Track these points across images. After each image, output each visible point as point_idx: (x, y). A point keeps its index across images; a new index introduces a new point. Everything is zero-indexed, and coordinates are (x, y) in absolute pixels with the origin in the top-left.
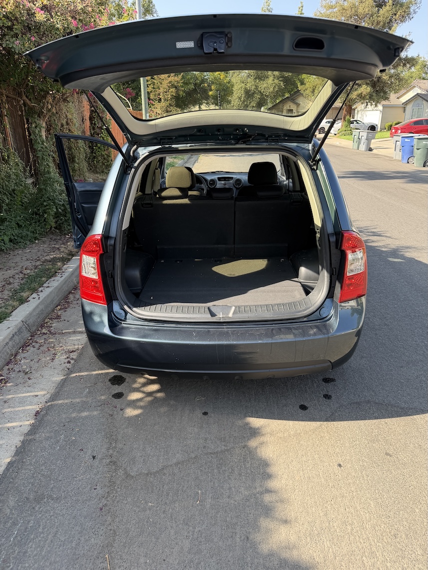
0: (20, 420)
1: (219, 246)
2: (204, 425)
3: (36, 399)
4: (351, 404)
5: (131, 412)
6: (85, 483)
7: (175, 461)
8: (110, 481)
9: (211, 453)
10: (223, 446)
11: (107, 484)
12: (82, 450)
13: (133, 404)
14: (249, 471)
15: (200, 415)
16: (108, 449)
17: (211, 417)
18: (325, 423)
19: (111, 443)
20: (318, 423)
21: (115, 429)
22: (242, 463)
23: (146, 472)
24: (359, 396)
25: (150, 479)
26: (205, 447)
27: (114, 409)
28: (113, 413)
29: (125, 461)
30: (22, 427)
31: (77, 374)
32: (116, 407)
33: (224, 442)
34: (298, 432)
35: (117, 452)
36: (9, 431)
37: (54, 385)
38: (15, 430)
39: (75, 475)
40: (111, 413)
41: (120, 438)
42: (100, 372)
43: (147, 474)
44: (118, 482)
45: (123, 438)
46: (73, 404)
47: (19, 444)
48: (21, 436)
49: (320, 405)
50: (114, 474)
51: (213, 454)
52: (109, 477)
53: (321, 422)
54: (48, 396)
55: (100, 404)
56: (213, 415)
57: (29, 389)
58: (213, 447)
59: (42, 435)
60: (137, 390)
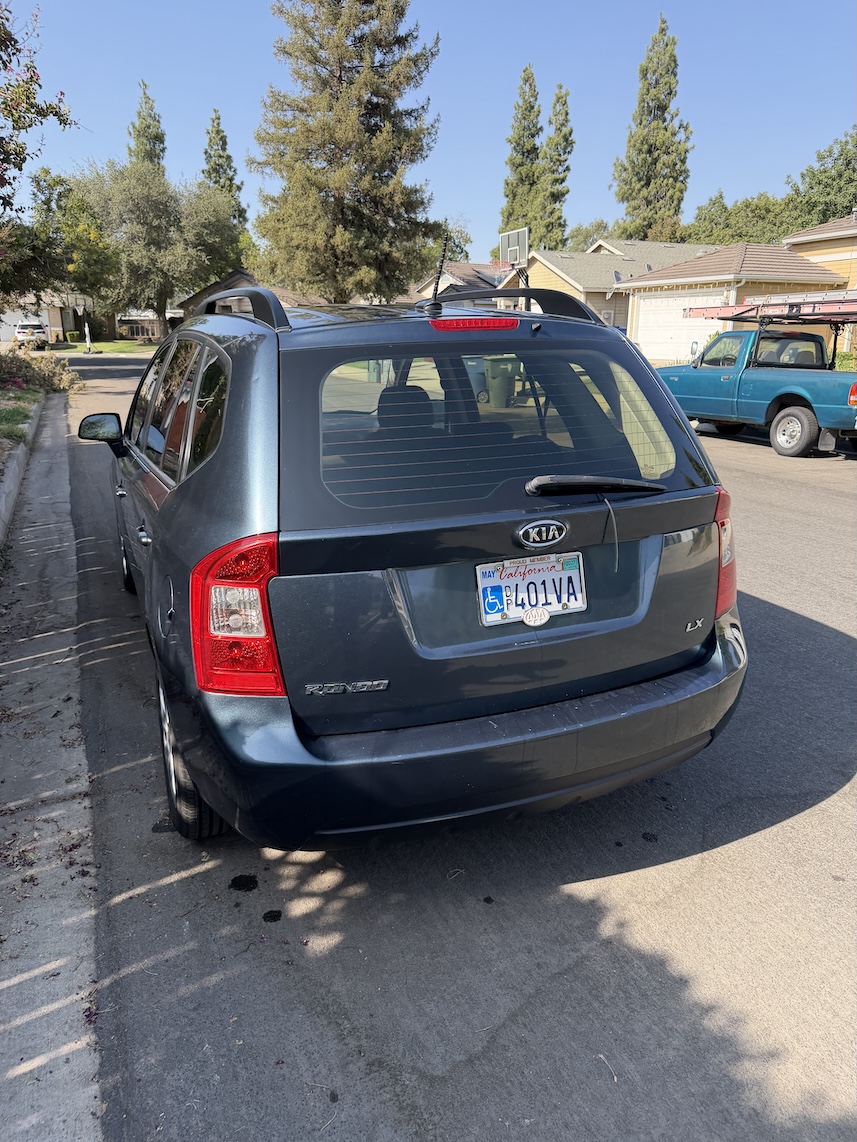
0: (51, 1044)
2: (504, 924)
3: (59, 984)
5: (320, 944)
6: (348, 1135)
7: (502, 1013)
8: (401, 1109)
11: (398, 1115)
14: (654, 983)
15: (481, 906)
17: (504, 904)
22: (632, 973)
23: (463, 1058)
25: (484, 1071)
26: (538, 966)
27: (285, 947)
28: (289, 956)
29: (401, 1050)
30: (74, 1063)
31: (130, 893)
32: (286, 942)
33: (565, 944)
35: (367, 1037)
36: (42, 1084)
37: (83, 936)
38: (57, 1075)
39: (309, 1127)
42: (184, 874)
43: (470, 1061)
44: (421, 1102)
47: (101, 1108)
48: (86, 1085)
50: (398, 1089)
51: (565, 974)
52: (391, 1100)
54: (89, 967)
55: (242, 946)
56: (504, 899)
57: (20, 964)
59: (147, 1061)
60: (296, 894)
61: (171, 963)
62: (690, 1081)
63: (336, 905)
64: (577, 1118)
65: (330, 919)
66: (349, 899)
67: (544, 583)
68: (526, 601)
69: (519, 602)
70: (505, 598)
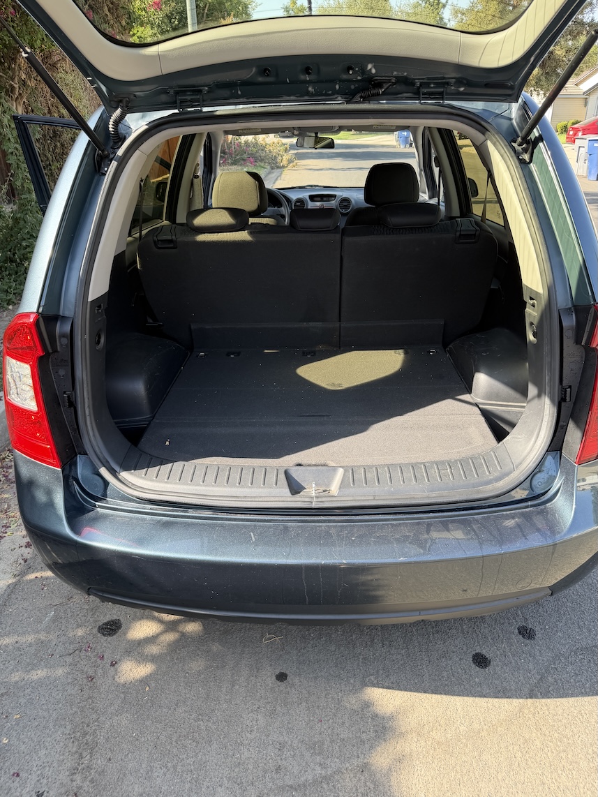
1: (311, 324)
2: (278, 708)
4: (576, 653)
9: (291, 787)
10: (317, 768)
12: (18, 775)
13: (137, 649)
15: (271, 681)
16: (74, 771)
17: (293, 685)
18: (530, 701)
19: (81, 757)
20: (516, 702)
21: (95, 716)
24: (590, 631)
26: (278, 769)
27: (99, 662)
28: (95, 672)
32: (102, 658)
33: (320, 754)
34: (476, 726)
40: (91, 672)
41: (101, 740)
45: (107, 740)
46: (19, 649)
49: (513, 655)
51: (296, 790)
53: (521, 700)
55: (71, 649)
56: (296, 681)
58: (296, 770)
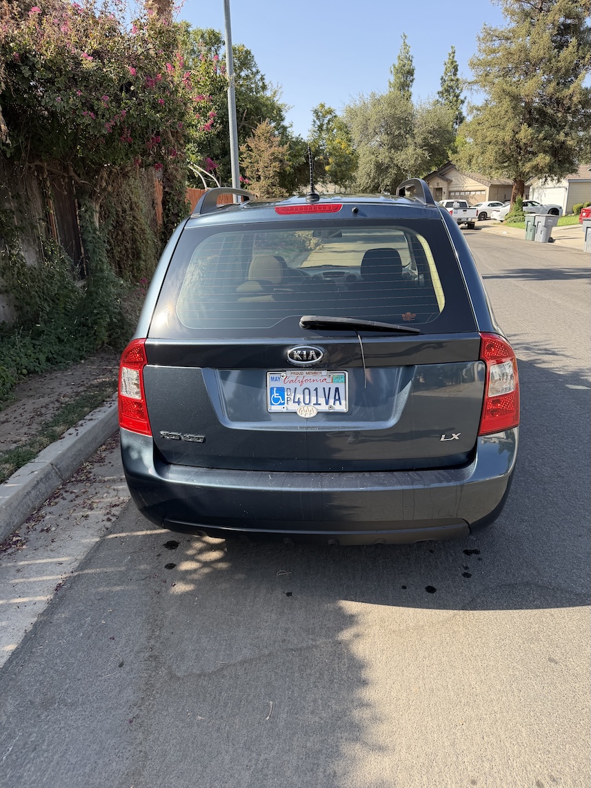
0: (36, 594)
2: (286, 610)
3: (59, 568)
4: (500, 587)
5: (181, 588)
6: (112, 685)
7: (240, 658)
8: (147, 684)
9: (292, 649)
10: (310, 641)
11: (142, 686)
12: (113, 639)
14: (344, 677)
15: (281, 596)
16: (149, 638)
17: (296, 599)
18: (461, 612)
19: (153, 631)
20: (451, 612)
21: (161, 612)
22: (336, 666)
23: (198, 672)
25: (202, 683)
26: (284, 641)
27: (163, 584)
28: (161, 589)
29: (171, 656)
30: (36, 605)
31: (118, 535)
32: (165, 582)
33: (312, 634)
34: (421, 623)
35: (161, 643)
36: (19, 610)
37: (85, 550)
38: (27, 608)
39: (99, 673)
40: (158, 589)
41: (167, 623)
42: (149, 532)
43: (200, 676)
44: (158, 685)
45: (170, 623)
46: (108, 576)
47: (30, 628)
48: (33, 617)
49: (455, 587)
50: (154, 674)
51: (295, 651)
52: (146, 677)
53: (455, 611)
54: (76, 564)
55: (144, 576)
56: (299, 597)
57: (52, 554)
58: (295, 642)
59: (62, 615)
60: (192, 558)
61: (107, 574)
62: (311, 739)
63: (206, 570)
64: (227, 728)
65: (195, 576)
66: (215, 569)
67: (316, 389)
68: (302, 400)
69: (297, 400)
70: (286, 396)
